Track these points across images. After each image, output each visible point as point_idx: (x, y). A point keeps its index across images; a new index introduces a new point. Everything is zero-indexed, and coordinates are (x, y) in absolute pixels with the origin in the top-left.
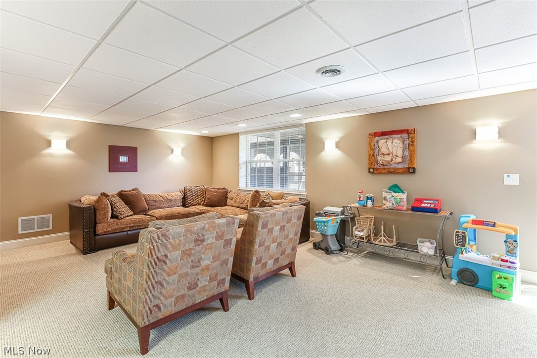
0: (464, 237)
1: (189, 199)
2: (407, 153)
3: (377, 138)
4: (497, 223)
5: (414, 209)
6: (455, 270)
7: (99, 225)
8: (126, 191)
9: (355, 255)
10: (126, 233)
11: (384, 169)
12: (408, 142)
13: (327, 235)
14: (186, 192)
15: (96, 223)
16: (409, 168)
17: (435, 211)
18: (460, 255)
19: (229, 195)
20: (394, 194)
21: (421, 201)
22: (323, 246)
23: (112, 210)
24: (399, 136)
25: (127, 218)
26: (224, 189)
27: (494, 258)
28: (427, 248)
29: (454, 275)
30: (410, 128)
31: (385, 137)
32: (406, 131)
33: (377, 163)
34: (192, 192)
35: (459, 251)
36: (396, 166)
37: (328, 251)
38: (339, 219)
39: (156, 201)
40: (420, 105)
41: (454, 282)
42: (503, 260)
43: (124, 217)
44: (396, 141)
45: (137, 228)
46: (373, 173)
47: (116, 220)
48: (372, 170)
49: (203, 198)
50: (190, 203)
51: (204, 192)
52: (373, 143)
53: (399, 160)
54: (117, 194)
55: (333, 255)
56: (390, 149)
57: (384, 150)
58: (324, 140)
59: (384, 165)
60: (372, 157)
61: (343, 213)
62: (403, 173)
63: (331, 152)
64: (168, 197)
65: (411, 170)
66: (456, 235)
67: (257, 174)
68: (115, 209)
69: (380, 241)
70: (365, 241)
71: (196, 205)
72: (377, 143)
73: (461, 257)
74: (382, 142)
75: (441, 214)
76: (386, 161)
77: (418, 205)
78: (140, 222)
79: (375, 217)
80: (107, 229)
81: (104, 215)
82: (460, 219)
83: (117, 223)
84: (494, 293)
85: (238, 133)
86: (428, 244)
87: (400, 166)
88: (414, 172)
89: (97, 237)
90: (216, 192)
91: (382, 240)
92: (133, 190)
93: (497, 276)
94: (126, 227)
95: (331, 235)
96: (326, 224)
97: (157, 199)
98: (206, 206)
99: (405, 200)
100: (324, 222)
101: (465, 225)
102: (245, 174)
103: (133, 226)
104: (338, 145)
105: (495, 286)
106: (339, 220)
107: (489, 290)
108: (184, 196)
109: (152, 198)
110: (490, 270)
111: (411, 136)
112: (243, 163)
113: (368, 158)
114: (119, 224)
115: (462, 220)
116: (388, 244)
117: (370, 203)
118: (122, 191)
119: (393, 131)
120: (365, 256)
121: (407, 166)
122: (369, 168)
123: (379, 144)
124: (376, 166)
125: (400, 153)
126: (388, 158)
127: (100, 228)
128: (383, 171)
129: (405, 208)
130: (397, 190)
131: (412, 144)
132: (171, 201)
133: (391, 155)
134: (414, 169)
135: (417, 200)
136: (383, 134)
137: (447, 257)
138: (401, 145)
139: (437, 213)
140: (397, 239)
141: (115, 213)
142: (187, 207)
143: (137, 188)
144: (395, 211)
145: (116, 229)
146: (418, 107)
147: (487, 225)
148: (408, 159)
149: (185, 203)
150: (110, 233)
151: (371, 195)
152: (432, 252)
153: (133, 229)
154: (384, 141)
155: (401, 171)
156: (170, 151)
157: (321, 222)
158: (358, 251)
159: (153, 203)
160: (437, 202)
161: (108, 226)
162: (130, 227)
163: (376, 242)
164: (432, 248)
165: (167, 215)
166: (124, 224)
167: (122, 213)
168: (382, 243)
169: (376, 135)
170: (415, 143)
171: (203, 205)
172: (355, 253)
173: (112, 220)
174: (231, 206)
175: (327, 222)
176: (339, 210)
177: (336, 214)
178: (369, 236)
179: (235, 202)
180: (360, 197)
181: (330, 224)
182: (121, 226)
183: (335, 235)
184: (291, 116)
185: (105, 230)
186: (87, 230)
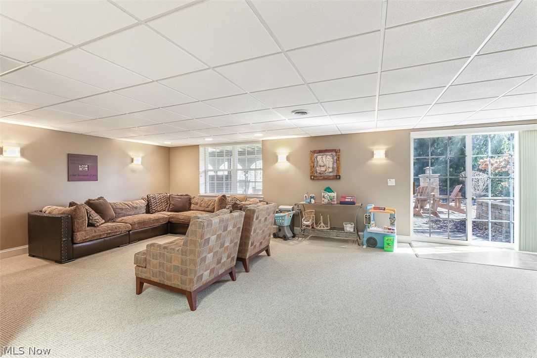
0: (370, 218)
1: (153, 206)
2: (335, 166)
3: (316, 155)
4: (386, 208)
5: (342, 203)
6: (365, 239)
7: (78, 233)
8: (94, 200)
9: (303, 239)
10: (103, 239)
11: (321, 176)
12: (335, 158)
13: (284, 226)
14: (150, 200)
15: (73, 232)
16: (336, 176)
17: (353, 203)
18: (368, 229)
19: (193, 201)
20: (328, 193)
21: (345, 198)
22: (281, 234)
23: (88, 218)
24: (330, 153)
25: (102, 225)
26: (187, 195)
27: (385, 228)
28: (349, 228)
29: (365, 243)
30: (337, 149)
31: (322, 154)
32: (335, 151)
33: (316, 172)
34: (155, 199)
35: (367, 227)
36: (328, 174)
37: (285, 238)
38: (292, 213)
39: (122, 209)
40: (343, 133)
41: (365, 247)
42: (389, 229)
43: (100, 225)
44: (328, 157)
45: (113, 234)
46: (313, 179)
47: (93, 228)
48: (313, 177)
49: (167, 204)
50: (154, 210)
51: (168, 199)
52: (313, 158)
53: (331, 170)
54: (85, 203)
55: (289, 241)
56: (325, 163)
57: (320, 163)
58: (278, 154)
59: (321, 174)
60: (313, 168)
61: (293, 209)
62: (333, 179)
63: (283, 164)
64: (133, 205)
65: (338, 177)
66: (366, 217)
67: (215, 182)
68: (91, 218)
69: (321, 227)
70: (311, 227)
71: (160, 211)
72: (316, 158)
73: (369, 230)
74: (319, 157)
75: (357, 205)
76: (322, 171)
77: (343, 200)
78: (116, 228)
79: (315, 211)
80: (85, 237)
81: (82, 223)
82: (367, 207)
83: (95, 231)
84: (385, 249)
85: (199, 145)
86: (349, 225)
87: (331, 174)
88: (340, 178)
89: (75, 246)
90: (180, 198)
91: (322, 226)
92: (99, 198)
93: (387, 239)
94: (104, 234)
95: (287, 226)
96: (283, 218)
97: (123, 207)
98: (171, 211)
99: (335, 197)
100: (282, 217)
101: (370, 211)
102: (204, 181)
103: (110, 233)
104: (288, 159)
105: (385, 245)
106: (292, 215)
107: (382, 248)
108: (148, 204)
109: (118, 206)
110: (383, 236)
111: (338, 154)
112: (203, 172)
113: (310, 168)
114: (97, 231)
115: (369, 207)
116: (326, 228)
117: (313, 201)
118: (89, 200)
119: (326, 150)
120: (310, 239)
121: (335, 174)
122: (311, 176)
123: (318, 159)
124: (316, 174)
125: (331, 166)
126: (323, 169)
127: (79, 236)
128: (321, 178)
129: (336, 203)
130: (330, 191)
131: (338, 159)
132: (136, 208)
133: (325, 167)
134: (340, 176)
135: (342, 197)
136: (320, 152)
137: (360, 233)
138: (332, 160)
139: (354, 204)
140: (330, 225)
141: (90, 221)
142: (152, 213)
143: (102, 196)
144: (330, 204)
145: (94, 236)
146: (342, 134)
147: (381, 209)
148: (336, 169)
149: (149, 210)
150: (88, 240)
151: (313, 195)
152: (352, 230)
153: (110, 235)
154: (321, 156)
155: (332, 178)
156: (130, 160)
157: (279, 217)
158: (305, 236)
159: (119, 211)
160: (353, 198)
161: (87, 233)
162: (107, 234)
163: (318, 228)
164: (352, 228)
165: (139, 221)
166: (102, 232)
167: (98, 221)
168: (322, 228)
169: (314, 152)
170: (340, 159)
171: (168, 211)
172: (303, 238)
173: (89, 228)
174: (197, 210)
175: (284, 216)
176: (291, 207)
177: (288, 211)
178: (312, 224)
179: (200, 206)
180: (306, 197)
181: (286, 218)
182: (99, 234)
183: (289, 226)
184: (255, 135)
185: (84, 238)
186: (64, 239)
